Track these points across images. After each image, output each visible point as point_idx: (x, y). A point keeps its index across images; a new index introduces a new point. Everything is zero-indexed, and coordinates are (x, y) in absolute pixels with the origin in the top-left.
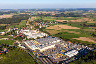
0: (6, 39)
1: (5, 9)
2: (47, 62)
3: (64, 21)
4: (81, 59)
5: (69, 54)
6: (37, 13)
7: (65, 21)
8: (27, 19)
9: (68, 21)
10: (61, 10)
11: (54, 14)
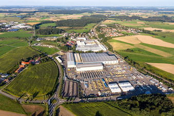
0: (52, 46)
1: (81, 7)
2: (71, 88)
3: (155, 31)
4: (126, 102)
5: (114, 88)
6: (121, 13)
7: (158, 31)
8: (99, 21)
9: (164, 30)
10: (167, 10)
11: (147, 17)
